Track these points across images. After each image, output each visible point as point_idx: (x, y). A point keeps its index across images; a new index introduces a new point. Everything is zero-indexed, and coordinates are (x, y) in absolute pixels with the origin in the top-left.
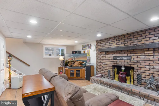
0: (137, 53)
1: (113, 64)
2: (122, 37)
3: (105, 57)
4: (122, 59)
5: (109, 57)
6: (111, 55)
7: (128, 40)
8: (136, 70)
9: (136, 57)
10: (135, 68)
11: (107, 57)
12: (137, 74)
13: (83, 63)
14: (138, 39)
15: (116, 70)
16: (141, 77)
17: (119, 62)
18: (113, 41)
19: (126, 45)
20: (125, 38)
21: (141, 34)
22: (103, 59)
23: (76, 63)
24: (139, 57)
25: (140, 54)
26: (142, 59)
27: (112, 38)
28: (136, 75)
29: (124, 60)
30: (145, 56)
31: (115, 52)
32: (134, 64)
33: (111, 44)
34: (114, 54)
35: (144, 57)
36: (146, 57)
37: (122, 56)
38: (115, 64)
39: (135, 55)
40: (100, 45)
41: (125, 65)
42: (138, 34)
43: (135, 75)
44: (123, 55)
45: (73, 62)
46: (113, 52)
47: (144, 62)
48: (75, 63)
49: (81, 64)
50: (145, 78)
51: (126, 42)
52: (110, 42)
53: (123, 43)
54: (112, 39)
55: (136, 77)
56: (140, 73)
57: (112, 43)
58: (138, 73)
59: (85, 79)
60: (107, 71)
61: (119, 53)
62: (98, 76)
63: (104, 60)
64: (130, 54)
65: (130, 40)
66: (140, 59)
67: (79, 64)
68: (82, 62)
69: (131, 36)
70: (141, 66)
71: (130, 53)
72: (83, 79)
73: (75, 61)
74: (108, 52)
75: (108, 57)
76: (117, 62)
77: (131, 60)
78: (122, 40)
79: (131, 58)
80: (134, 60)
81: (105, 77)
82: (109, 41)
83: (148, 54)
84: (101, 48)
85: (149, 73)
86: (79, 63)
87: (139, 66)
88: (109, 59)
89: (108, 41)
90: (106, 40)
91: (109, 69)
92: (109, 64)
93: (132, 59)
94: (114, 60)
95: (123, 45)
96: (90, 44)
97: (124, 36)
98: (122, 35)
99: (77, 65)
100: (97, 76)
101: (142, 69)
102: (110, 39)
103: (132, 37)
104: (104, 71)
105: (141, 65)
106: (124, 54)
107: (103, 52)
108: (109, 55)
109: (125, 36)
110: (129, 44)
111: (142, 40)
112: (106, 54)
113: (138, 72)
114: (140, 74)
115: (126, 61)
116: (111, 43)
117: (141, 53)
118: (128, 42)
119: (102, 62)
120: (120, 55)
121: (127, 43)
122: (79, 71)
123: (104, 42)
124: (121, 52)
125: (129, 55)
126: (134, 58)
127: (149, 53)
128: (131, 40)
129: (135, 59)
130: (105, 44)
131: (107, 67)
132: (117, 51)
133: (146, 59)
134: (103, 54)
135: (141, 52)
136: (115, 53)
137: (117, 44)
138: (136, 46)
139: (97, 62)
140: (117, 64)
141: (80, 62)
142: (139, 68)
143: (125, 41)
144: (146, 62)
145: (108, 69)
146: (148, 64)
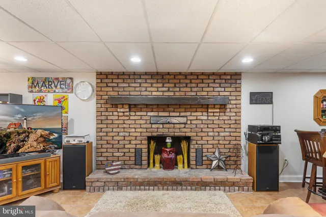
0: (196, 111)
1: (150, 134)
2: (168, 77)
3: (128, 118)
4: (169, 123)
5: (139, 118)
6: (144, 113)
7: (181, 86)
8: (194, 142)
9: (195, 118)
10: (194, 139)
11: (132, 118)
12: (196, 148)
13: (52, 137)
14: (197, 87)
15: (153, 145)
16: (202, 152)
17: (163, 128)
18: (148, 81)
19: (177, 94)
20: (176, 81)
21: (202, 79)
22: (121, 122)
23: (33, 137)
24: (199, 117)
25: (201, 114)
26: (204, 122)
27: (146, 74)
28: (194, 150)
29: (174, 124)
30: (208, 116)
31: (155, 107)
32: (191, 132)
33: (144, 89)
34: (152, 111)
35: (206, 118)
36: (210, 118)
37: (169, 116)
38: (155, 134)
39: (193, 114)
40: (109, 85)
41: (176, 134)
42: (198, 79)
43: (192, 150)
44: (172, 114)
45: (22, 136)
46: (149, 106)
47: (206, 126)
48: (28, 136)
49: (45, 139)
50: (208, 154)
51: (178, 89)
52: (140, 83)
53: (171, 90)
54: (147, 77)
55: (195, 154)
56: (201, 145)
57: (146, 85)
58: (198, 146)
59: (60, 189)
60: (133, 150)
61: (162, 110)
62: (112, 168)
63: (125, 126)
64: (185, 112)
65: (185, 85)
66: (200, 122)
67: (42, 139)
68: (47, 132)
69: (186, 78)
70: (202, 134)
71: (184, 110)
72: (52, 192)
73: (29, 130)
74: (135, 105)
75: (136, 118)
76: (158, 128)
77: (187, 124)
78: (169, 83)
79: (187, 120)
80: (191, 124)
81: (126, 167)
82: (139, 81)
83: (212, 114)
84: (116, 94)
85: (213, 144)
86: (42, 136)
87: (199, 134)
88: (137, 122)
89: (135, 79)
90: (129, 75)
91: (138, 146)
92: (139, 134)
93: (189, 122)
94: (152, 124)
95: (172, 94)
96: (71, 79)
97: (172, 77)
98: (168, 74)
99: (35, 144)
100: (110, 168)
101: (204, 138)
102: (140, 75)
103: (188, 81)
104: (122, 154)
105: (202, 131)
106: (174, 112)
107: (123, 104)
108: (138, 113)
109: (198, 75)
110: (183, 94)
111: (204, 89)
112: (130, 112)
113: (197, 144)
114: (201, 148)
115: (178, 126)
116: (143, 85)
117: (202, 112)
118: (182, 89)
119: (118, 130)
120: (166, 114)
121: (180, 91)
122: (38, 165)
123: (124, 79)
124: (168, 107)
125: (182, 114)
126: (191, 120)
127: (214, 112)
128: (186, 87)
129: (193, 122)
130: (125, 85)
131: (133, 142)
132: (158, 105)
133: (208, 122)
134: (122, 110)
135: (203, 110)
136: (154, 110)
137: (158, 91)
138: (200, 98)
139: (99, 130)
140: (159, 133)
141: (43, 133)
142: (199, 138)
143: (175, 86)
144: (209, 126)
145: (134, 146)
146: (211, 130)
